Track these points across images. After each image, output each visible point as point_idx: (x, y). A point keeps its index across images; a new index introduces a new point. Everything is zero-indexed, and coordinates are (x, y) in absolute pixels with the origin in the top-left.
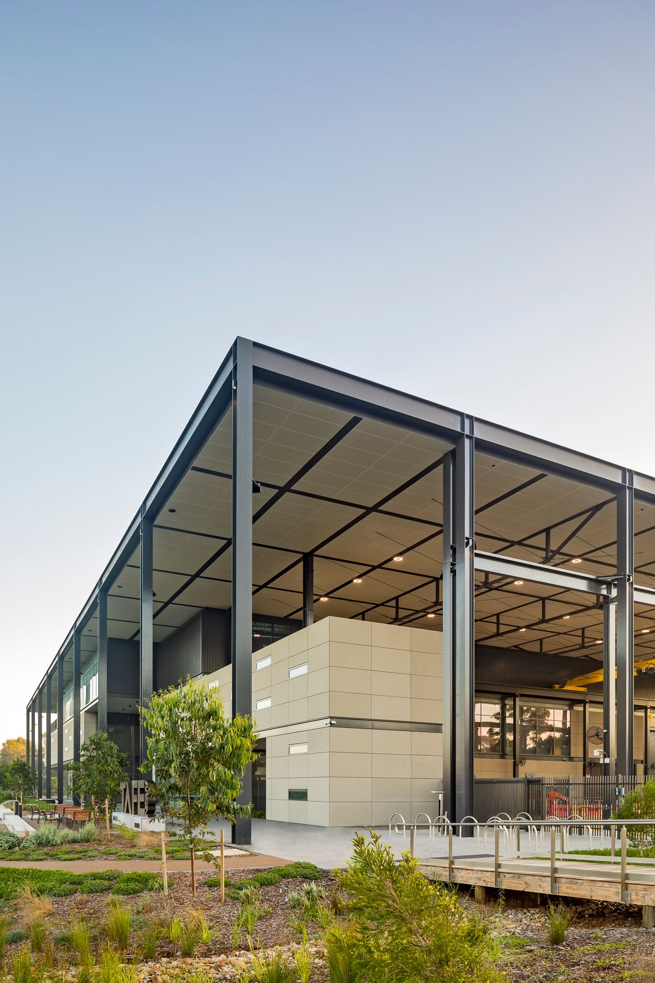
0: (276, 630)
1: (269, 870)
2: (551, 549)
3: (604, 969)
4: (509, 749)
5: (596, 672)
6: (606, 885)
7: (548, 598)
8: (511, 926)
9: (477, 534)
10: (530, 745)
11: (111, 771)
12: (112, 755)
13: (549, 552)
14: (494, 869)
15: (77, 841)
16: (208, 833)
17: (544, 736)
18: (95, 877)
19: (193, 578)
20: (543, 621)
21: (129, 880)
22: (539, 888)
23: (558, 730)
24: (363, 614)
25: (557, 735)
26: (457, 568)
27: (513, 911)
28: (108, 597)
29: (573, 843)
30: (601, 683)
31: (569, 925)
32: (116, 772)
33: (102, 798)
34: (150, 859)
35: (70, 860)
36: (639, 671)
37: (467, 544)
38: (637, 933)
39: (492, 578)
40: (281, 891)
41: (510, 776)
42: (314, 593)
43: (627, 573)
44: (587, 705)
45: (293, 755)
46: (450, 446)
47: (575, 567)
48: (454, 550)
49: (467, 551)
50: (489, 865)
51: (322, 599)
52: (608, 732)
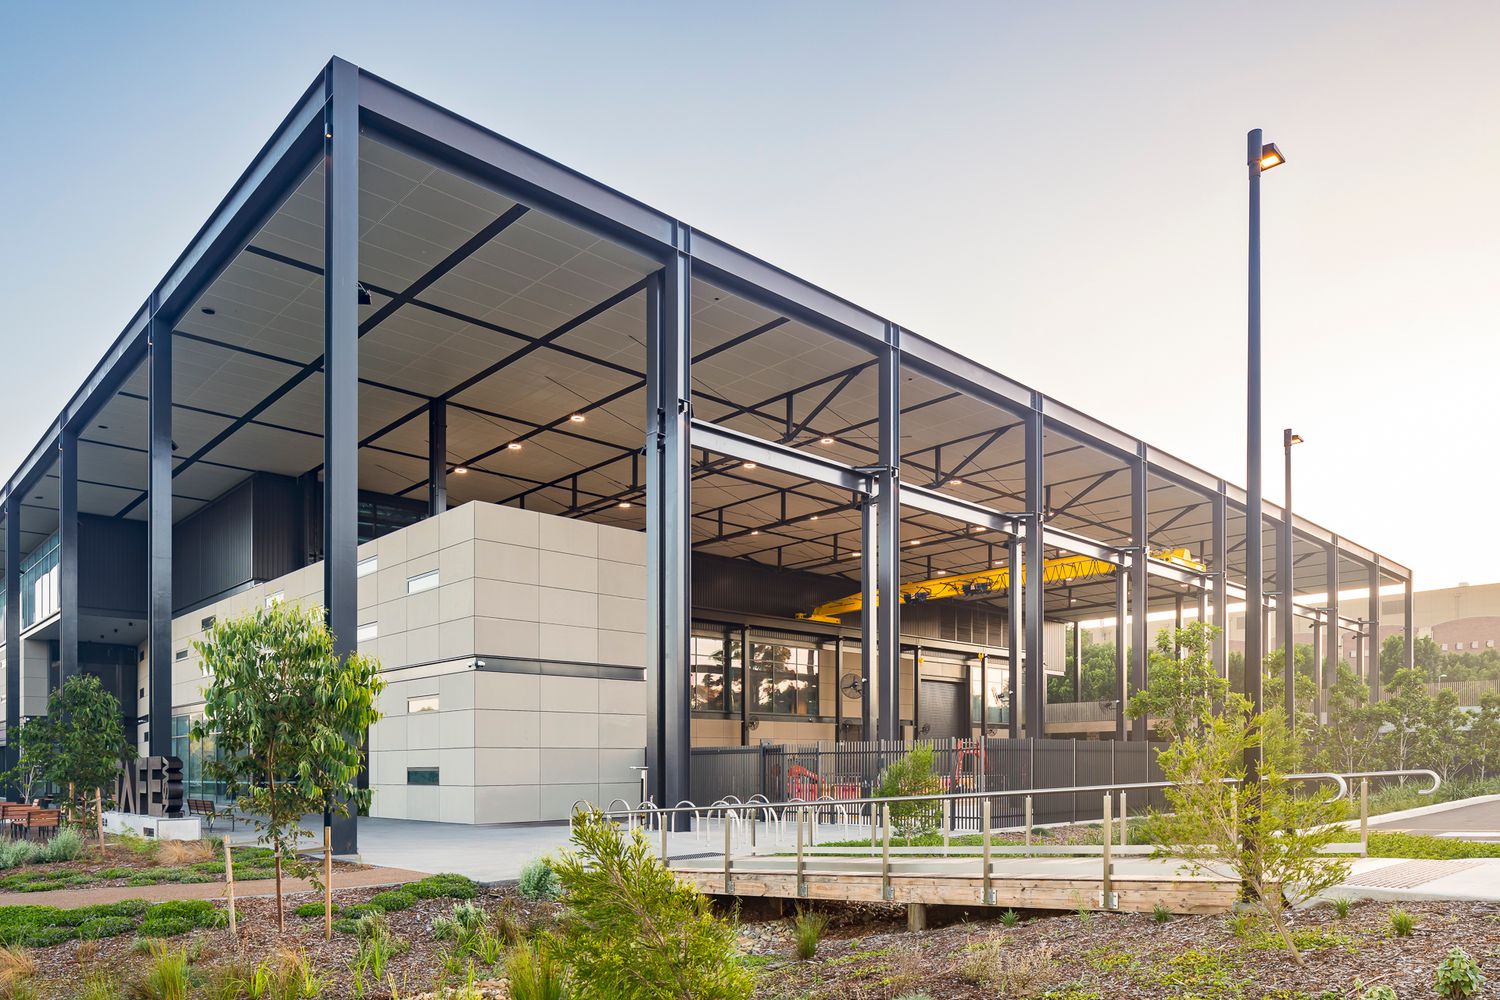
0: (379, 513)
1: (397, 889)
2: (794, 421)
3: (863, 979)
4: (735, 705)
5: (852, 597)
6: (865, 880)
7: (789, 490)
8: (748, 943)
9: (694, 392)
10: (764, 699)
11: (107, 741)
12: (108, 715)
13: (791, 424)
14: (723, 870)
15: (44, 859)
16: (302, 833)
17: (783, 686)
18: (103, 912)
19: (240, 422)
20: (783, 522)
21: (165, 913)
22: (783, 891)
23: (802, 678)
24: (522, 496)
25: (801, 685)
26: (666, 442)
27: (749, 925)
28: (78, 442)
29: (823, 834)
30: (858, 613)
31: (819, 938)
32: (117, 742)
33: (90, 787)
34: (192, 881)
35: (43, 890)
36: (907, 597)
37: (681, 408)
38: (901, 938)
39: (712, 458)
40: (418, 916)
41: (737, 744)
42: (448, 460)
43: (892, 465)
44: (841, 643)
45: (415, 714)
46: (657, 265)
47: (825, 451)
48: (662, 416)
49: (681, 418)
50: (716, 865)
51: (457, 471)
52: (868, 681)
